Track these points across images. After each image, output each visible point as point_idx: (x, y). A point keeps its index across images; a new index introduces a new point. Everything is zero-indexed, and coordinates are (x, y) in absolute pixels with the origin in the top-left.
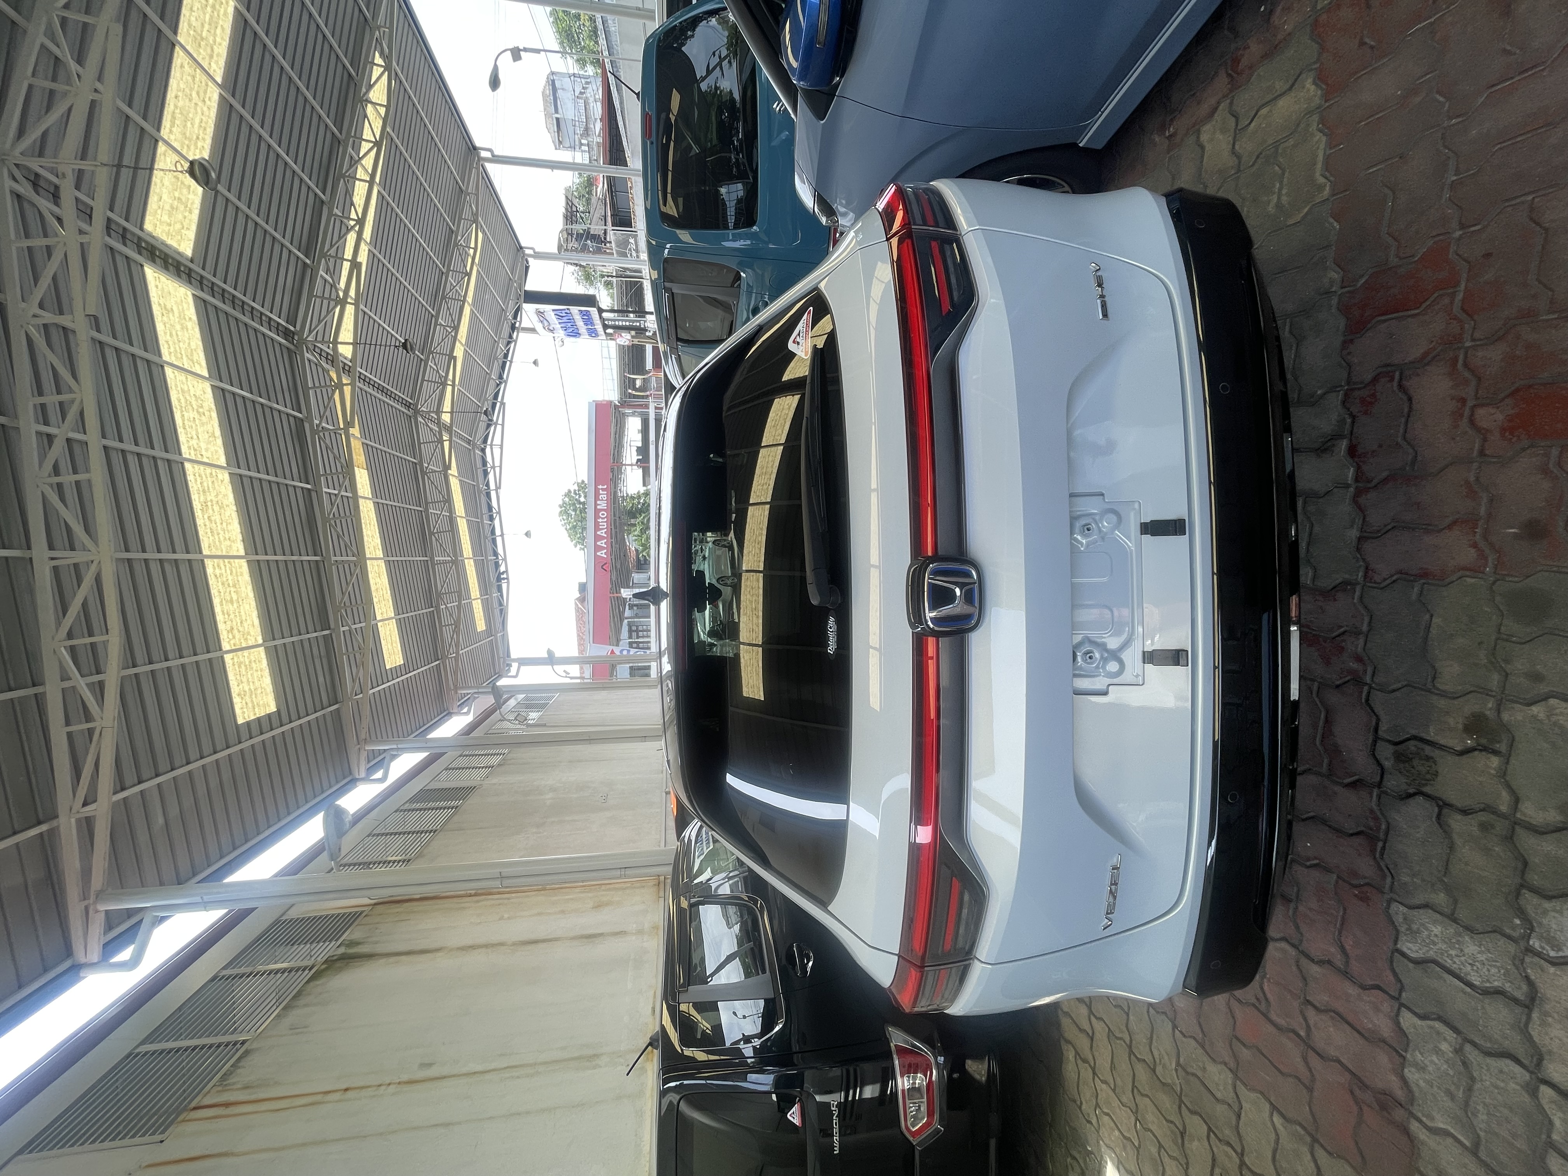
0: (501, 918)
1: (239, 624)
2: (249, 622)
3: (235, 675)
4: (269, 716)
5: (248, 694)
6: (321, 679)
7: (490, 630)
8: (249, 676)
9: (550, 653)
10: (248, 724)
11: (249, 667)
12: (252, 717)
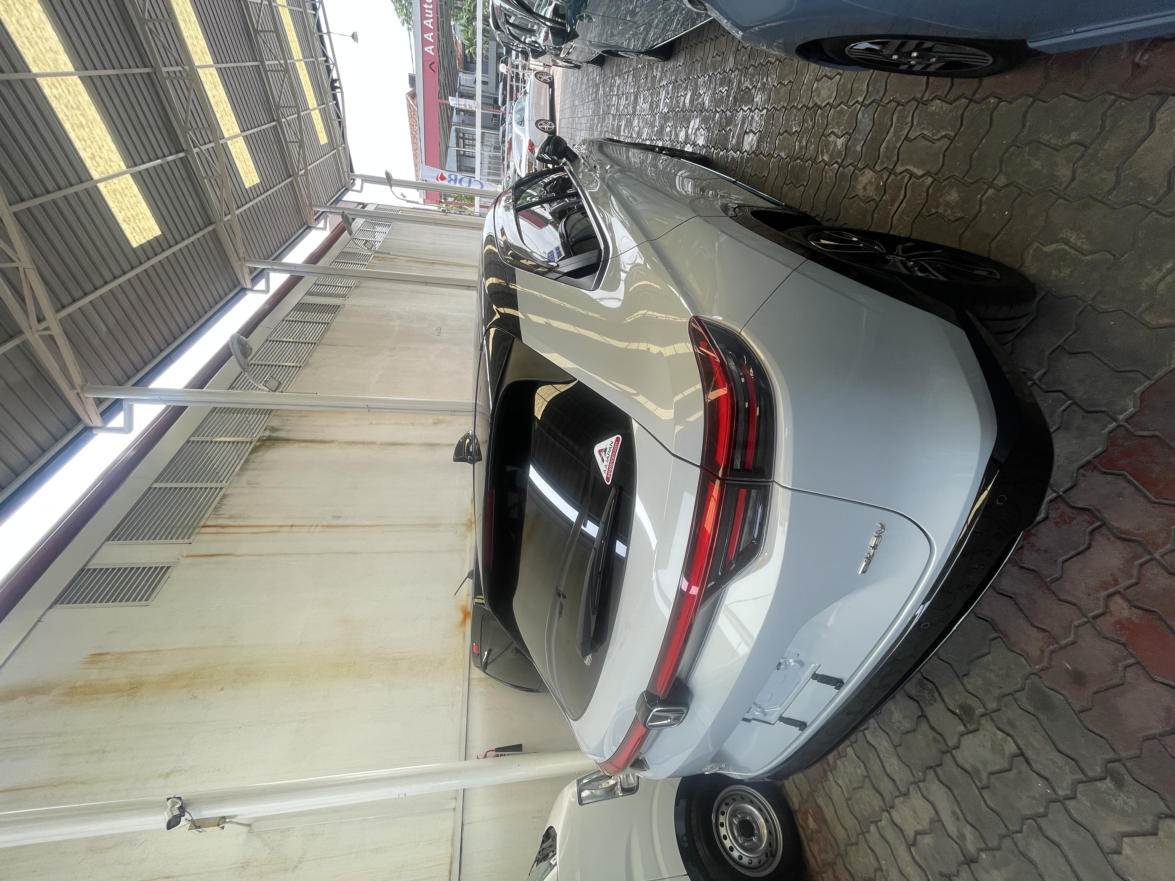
0: (371, 424)
1: (98, 150)
2: (106, 147)
3: (114, 202)
4: (156, 238)
5: (132, 220)
6: (191, 202)
7: (332, 144)
8: (127, 202)
9: (387, 174)
10: (142, 246)
11: (123, 194)
12: (144, 241)
